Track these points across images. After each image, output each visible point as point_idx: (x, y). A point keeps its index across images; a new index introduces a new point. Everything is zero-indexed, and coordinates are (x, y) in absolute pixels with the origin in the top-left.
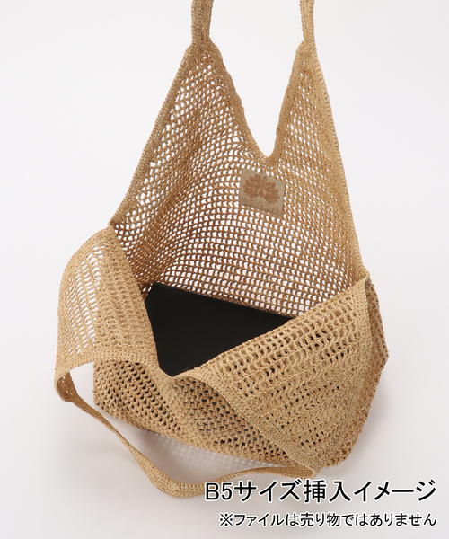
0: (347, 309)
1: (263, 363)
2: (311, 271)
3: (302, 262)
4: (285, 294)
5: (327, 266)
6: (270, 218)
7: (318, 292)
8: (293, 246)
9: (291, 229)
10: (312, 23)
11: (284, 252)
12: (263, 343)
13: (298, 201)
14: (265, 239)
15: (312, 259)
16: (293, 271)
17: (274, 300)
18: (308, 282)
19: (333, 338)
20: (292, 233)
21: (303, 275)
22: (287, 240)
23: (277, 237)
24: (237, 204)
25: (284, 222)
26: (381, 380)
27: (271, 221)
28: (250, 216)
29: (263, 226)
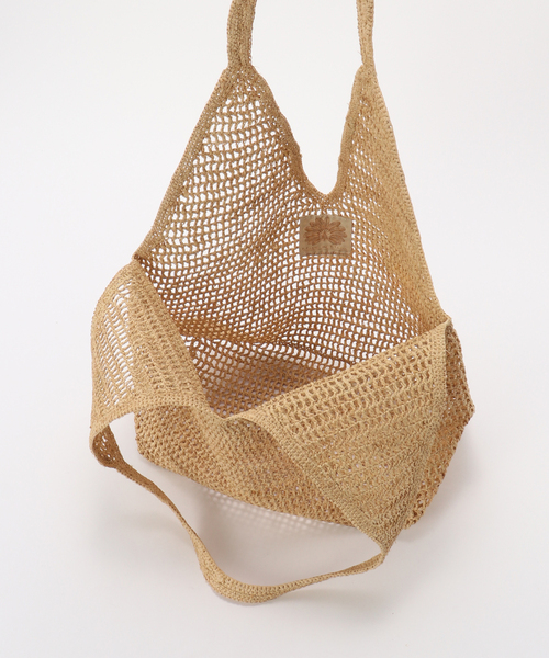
0: (422, 355)
1: (323, 407)
2: (386, 315)
3: (376, 305)
4: (359, 342)
5: (402, 311)
6: (337, 261)
7: (395, 339)
8: (367, 287)
9: (363, 268)
10: (371, 47)
11: (357, 294)
12: (325, 386)
13: (367, 237)
14: (334, 283)
15: (387, 302)
16: (367, 316)
17: (347, 348)
18: (384, 328)
19: (404, 385)
20: (364, 273)
21: (379, 320)
22: (359, 281)
23: (348, 278)
24: (297, 258)
25: (353, 262)
26: (463, 437)
27: (338, 264)
28: (314, 264)
29: (330, 270)
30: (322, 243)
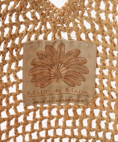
6: (75, 111)
24: (21, 108)
27: (76, 116)
28: (43, 118)
29: (65, 127)
30: (55, 84)
